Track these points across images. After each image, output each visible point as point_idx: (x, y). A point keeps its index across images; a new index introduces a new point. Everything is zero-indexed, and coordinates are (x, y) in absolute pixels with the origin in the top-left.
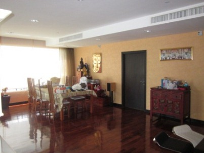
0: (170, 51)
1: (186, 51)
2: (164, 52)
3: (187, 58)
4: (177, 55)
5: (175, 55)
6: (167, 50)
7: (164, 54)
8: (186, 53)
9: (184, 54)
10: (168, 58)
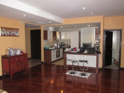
0: (7, 29)
1: (16, 31)
2: (4, 29)
3: (17, 35)
4: (12, 33)
5: (10, 33)
6: (5, 28)
7: (3, 31)
8: (16, 32)
9: (15, 32)
10: (6, 34)
